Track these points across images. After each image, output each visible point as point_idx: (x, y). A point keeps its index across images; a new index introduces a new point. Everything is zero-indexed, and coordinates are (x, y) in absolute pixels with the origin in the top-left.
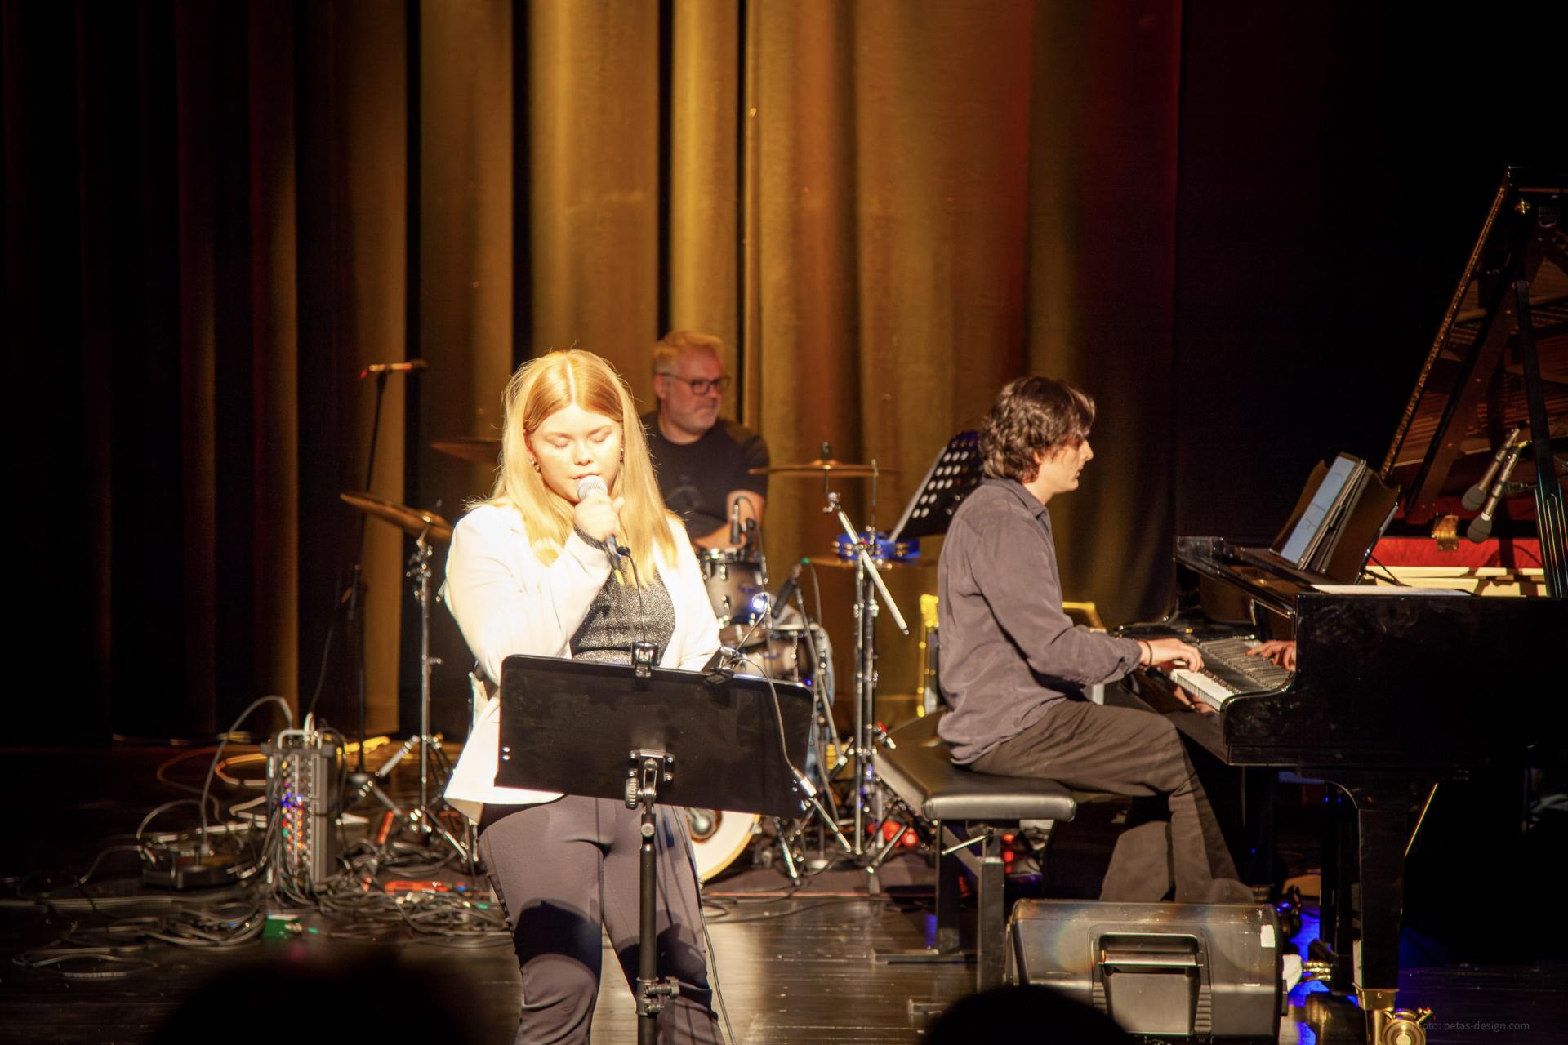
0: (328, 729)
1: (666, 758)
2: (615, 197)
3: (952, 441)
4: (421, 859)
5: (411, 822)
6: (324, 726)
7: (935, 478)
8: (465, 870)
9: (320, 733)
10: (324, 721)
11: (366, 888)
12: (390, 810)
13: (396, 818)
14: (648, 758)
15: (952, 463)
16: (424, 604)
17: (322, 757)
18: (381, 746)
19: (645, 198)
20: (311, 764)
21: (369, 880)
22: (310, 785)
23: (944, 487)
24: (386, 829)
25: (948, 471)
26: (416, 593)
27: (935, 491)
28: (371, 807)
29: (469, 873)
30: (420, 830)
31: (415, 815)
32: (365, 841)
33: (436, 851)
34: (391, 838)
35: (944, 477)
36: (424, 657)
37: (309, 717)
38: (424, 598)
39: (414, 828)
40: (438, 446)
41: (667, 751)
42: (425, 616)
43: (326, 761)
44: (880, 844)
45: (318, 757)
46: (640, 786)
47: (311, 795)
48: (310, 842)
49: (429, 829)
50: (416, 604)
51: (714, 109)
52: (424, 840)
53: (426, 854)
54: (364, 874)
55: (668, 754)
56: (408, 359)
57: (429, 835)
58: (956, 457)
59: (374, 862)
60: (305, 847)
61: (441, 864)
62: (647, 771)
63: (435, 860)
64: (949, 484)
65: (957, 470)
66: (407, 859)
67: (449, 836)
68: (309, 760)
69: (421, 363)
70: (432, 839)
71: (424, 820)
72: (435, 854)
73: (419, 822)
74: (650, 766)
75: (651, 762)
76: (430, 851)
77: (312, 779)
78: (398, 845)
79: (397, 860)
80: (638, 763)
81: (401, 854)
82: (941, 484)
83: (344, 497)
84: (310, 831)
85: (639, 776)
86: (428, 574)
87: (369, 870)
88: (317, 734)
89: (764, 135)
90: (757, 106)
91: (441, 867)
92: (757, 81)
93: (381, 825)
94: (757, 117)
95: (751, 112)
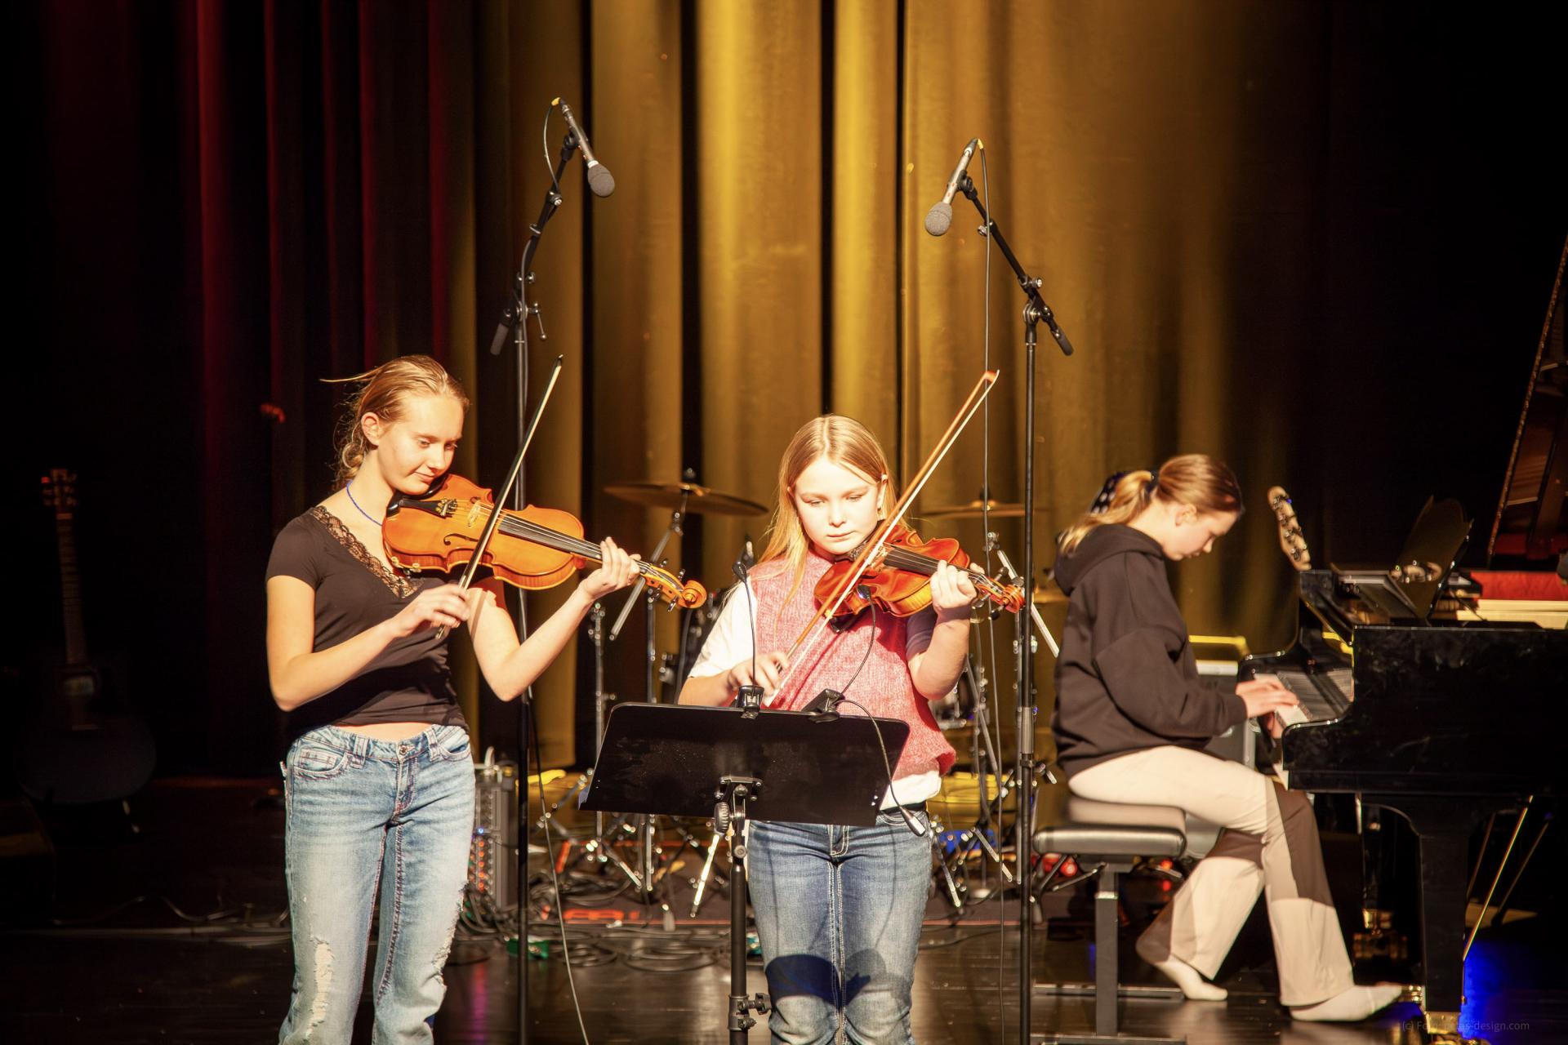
0: (508, 762)
1: (755, 782)
2: (779, 250)
3: (1108, 482)
4: (597, 888)
5: (588, 853)
6: (504, 759)
8: (640, 899)
9: (501, 767)
10: (503, 755)
11: (545, 916)
12: (564, 840)
13: (572, 848)
14: (737, 784)
16: (598, 644)
17: (503, 790)
18: (557, 779)
19: (808, 250)
20: (491, 797)
21: (548, 909)
22: (491, 817)
24: (564, 859)
26: (591, 632)
28: (552, 839)
29: (643, 903)
30: (596, 861)
31: (592, 846)
32: (544, 871)
33: (612, 880)
34: (569, 867)
36: (599, 693)
37: (490, 752)
38: (598, 637)
39: (590, 858)
40: (611, 490)
42: (599, 654)
43: (505, 794)
44: (1041, 874)
45: (498, 790)
46: (731, 811)
47: (492, 828)
48: (491, 872)
49: (604, 859)
50: (592, 641)
51: (872, 164)
52: (601, 869)
53: (602, 883)
54: (543, 903)
55: (756, 780)
57: (604, 864)
59: (553, 891)
60: (486, 877)
61: (616, 893)
62: (738, 797)
63: (610, 889)
66: (585, 888)
67: (624, 866)
68: (490, 793)
70: (607, 869)
71: (600, 851)
72: (610, 884)
73: (595, 853)
74: (738, 790)
75: (741, 788)
76: (607, 880)
77: (493, 812)
78: (576, 875)
79: (575, 890)
80: (726, 788)
81: (579, 883)
84: (491, 862)
85: (729, 802)
86: (602, 614)
87: (547, 900)
88: (496, 768)
89: (921, 189)
90: (915, 161)
91: (617, 896)
92: (915, 138)
93: (559, 855)
94: (914, 173)
95: (909, 167)
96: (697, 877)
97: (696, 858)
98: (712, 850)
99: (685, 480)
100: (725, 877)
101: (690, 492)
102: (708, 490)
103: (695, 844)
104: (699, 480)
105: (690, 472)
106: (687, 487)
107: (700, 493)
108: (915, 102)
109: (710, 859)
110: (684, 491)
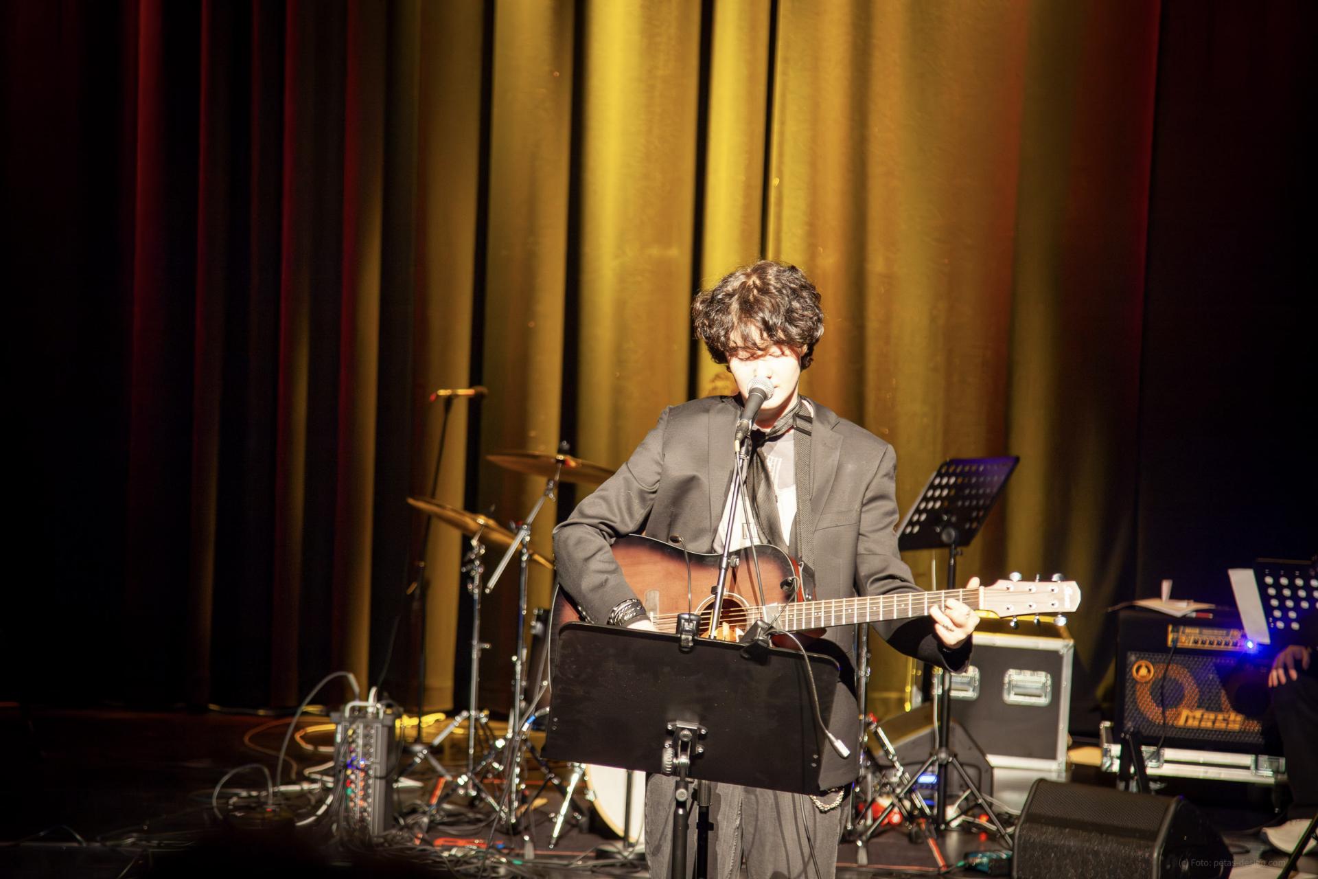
0: (390, 701)
1: (699, 729)
2: (655, 251)
3: (941, 467)
4: (466, 820)
5: (458, 786)
6: (386, 699)
7: (926, 499)
8: (504, 830)
9: (382, 705)
10: (386, 694)
11: (417, 842)
12: (441, 776)
13: (447, 783)
14: (683, 729)
15: (941, 487)
16: (476, 597)
17: (383, 726)
18: (437, 721)
19: (681, 254)
20: (373, 731)
21: (420, 836)
22: (372, 750)
23: (933, 507)
24: (438, 793)
25: (937, 493)
26: (470, 587)
27: (925, 510)
28: (425, 774)
29: (507, 833)
30: (467, 794)
31: (462, 780)
32: (419, 802)
33: (480, 813)
34: (441, 800)
35: (934, 499)
36: (475, 642)
37: (373, 691)
38: (476, 591)
39: (461, 792)
40: (492, 458)
41: (700, 724)
42: (477, 607)
43: (386, 730)
44: (869, 821)
45: (379, 726)
47: (372, 759)
48: (370, 800)
49: (474, 793)
50: (471, 596)
51: (742, 178)
52: (471, 803)
53: (471, 815)
54: (416, 830)
55: (700, 726)
56: (471, 386)
57: (474, 798)
58: (945, 481)
59: (426, 820)
60: (365, 805)
61: (483, 824)
62: (683, 742)
63: (479, 820)
64: (938, 504)
65: (945, 492)
66: (455, 819)
67: (491, 800)
68: (372, 728)
69: (483, 389)
70: (477, 802)
71: (470, 785)
72: (479, 816)
73: (465, 786)
74: (685, 736)
75: (686, 732)
76: (476, 813)
77: (374, 745)
78: (447, 806)
79: (446, 819)
80: (672, 734)
81: (449, 814)
82: (930, 505)
83: (411, 501)
84: (370, 791)
85: (674, 746)
86: (481, 570)
87: (420, 827)
88: (379, 706)
89: (786, 202)
90: (781, 176)
91: (483, 827)
92: (781, 155)
93: (435, 788)
94: (780, 186)
95: (775, 181)
96: (557, 812)
97: (558, 795)
98: (570, 789)
99: (560, 451)
100: (581, 813)
101: (563, 462)
102: (580, 461)
103: (556, 782)
104: (573, 452)
105: (565, 445)
106: (561, 457)
107: (573, 463)
108: (783, 123)
109: (569, 796)
110: (558, 461)
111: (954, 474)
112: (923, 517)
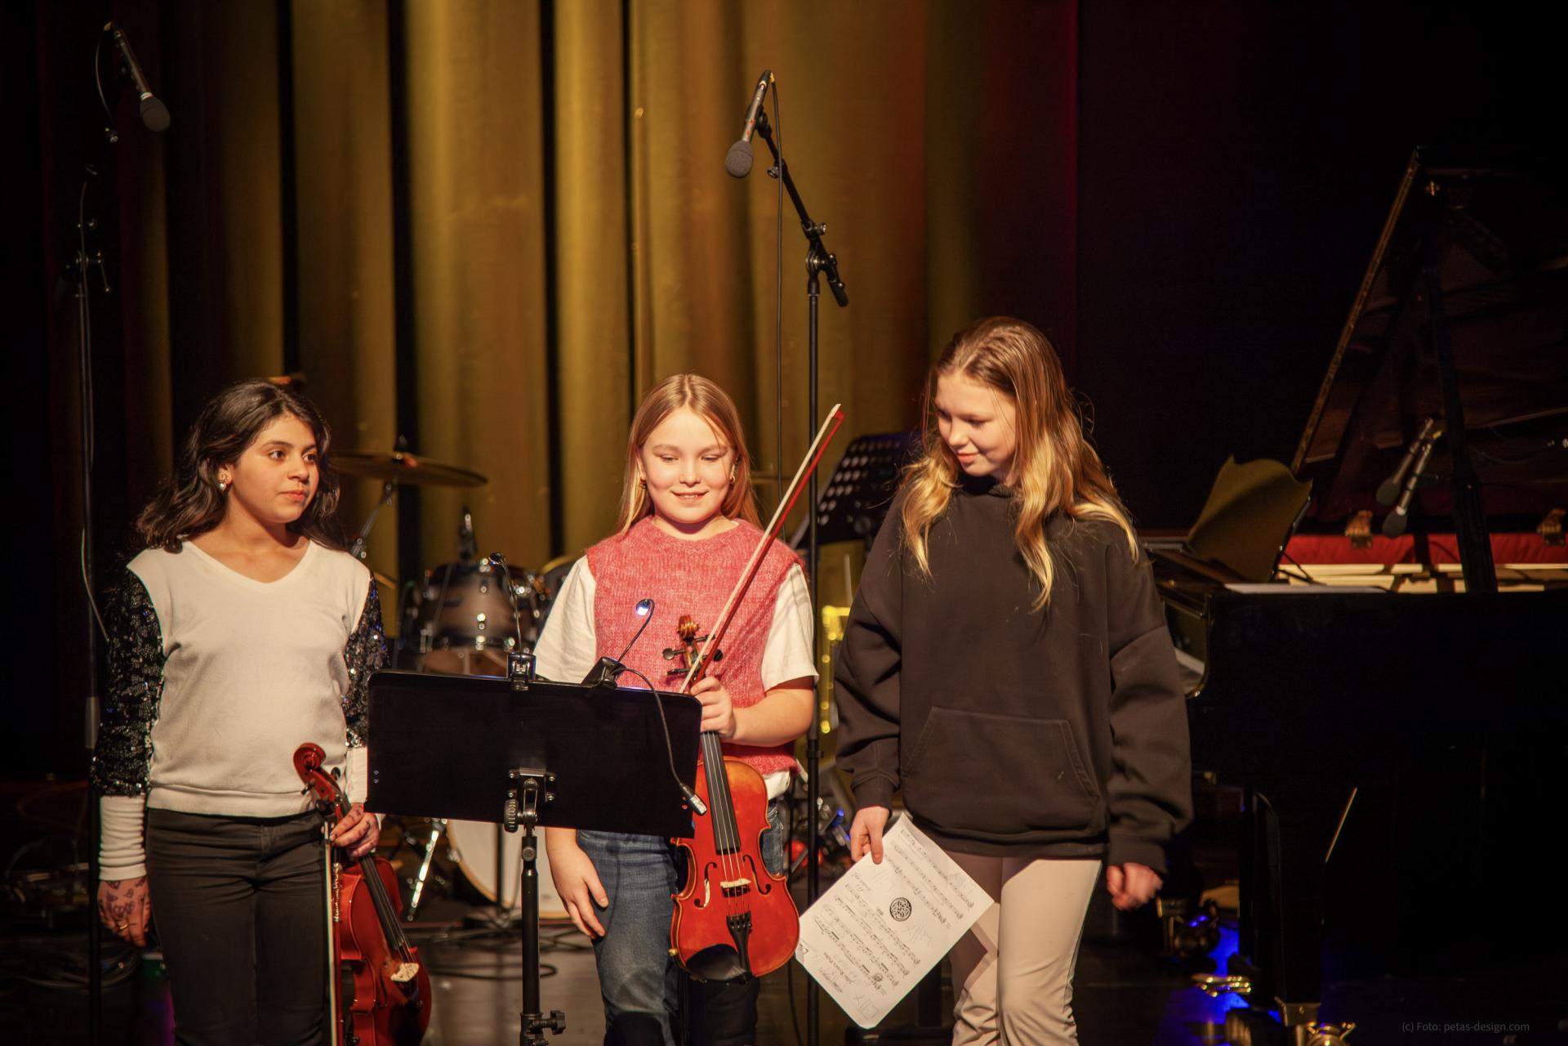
1: (548, 777)
2: (496, 201)
3: (852, 444)
7: (834, 484)
14: (528, 778)
15: (851, 469)
19: (530, 202)
23: (843, 493)
25: (848, 476)
27: (834, 497)
35: (843, 483)
41: (548, 770)
46: (520, 808)
51: (598, 109)
55: (548, 773)
56: (286, 373)
58: (855, 461)
62: (528, 792)
64: (849, 490)
65: (856, 475)
69: (299, 376)
74: (530, 786)
75: (531, 782)
80: (518, 783)
82: (840, 491)
85: (518, 798)
89: (652, 136)
90: (644, 105)
92: (643, 80)
94: (644, 118)
95: (638, 112)
96: (415, 877)
97: (414, 857)
98: (430, 847)
99: (397, 448)
100: (445, 877)
101: (402, 462)
102: (422, 459)
103: (411, 841)
104: (413, 447)
105: (402, 440)
106: (399, 456)
107: (413, 462)
109: (429, 857)
110: (395, 461)
111: (866, 453)
112: (832, 505)
